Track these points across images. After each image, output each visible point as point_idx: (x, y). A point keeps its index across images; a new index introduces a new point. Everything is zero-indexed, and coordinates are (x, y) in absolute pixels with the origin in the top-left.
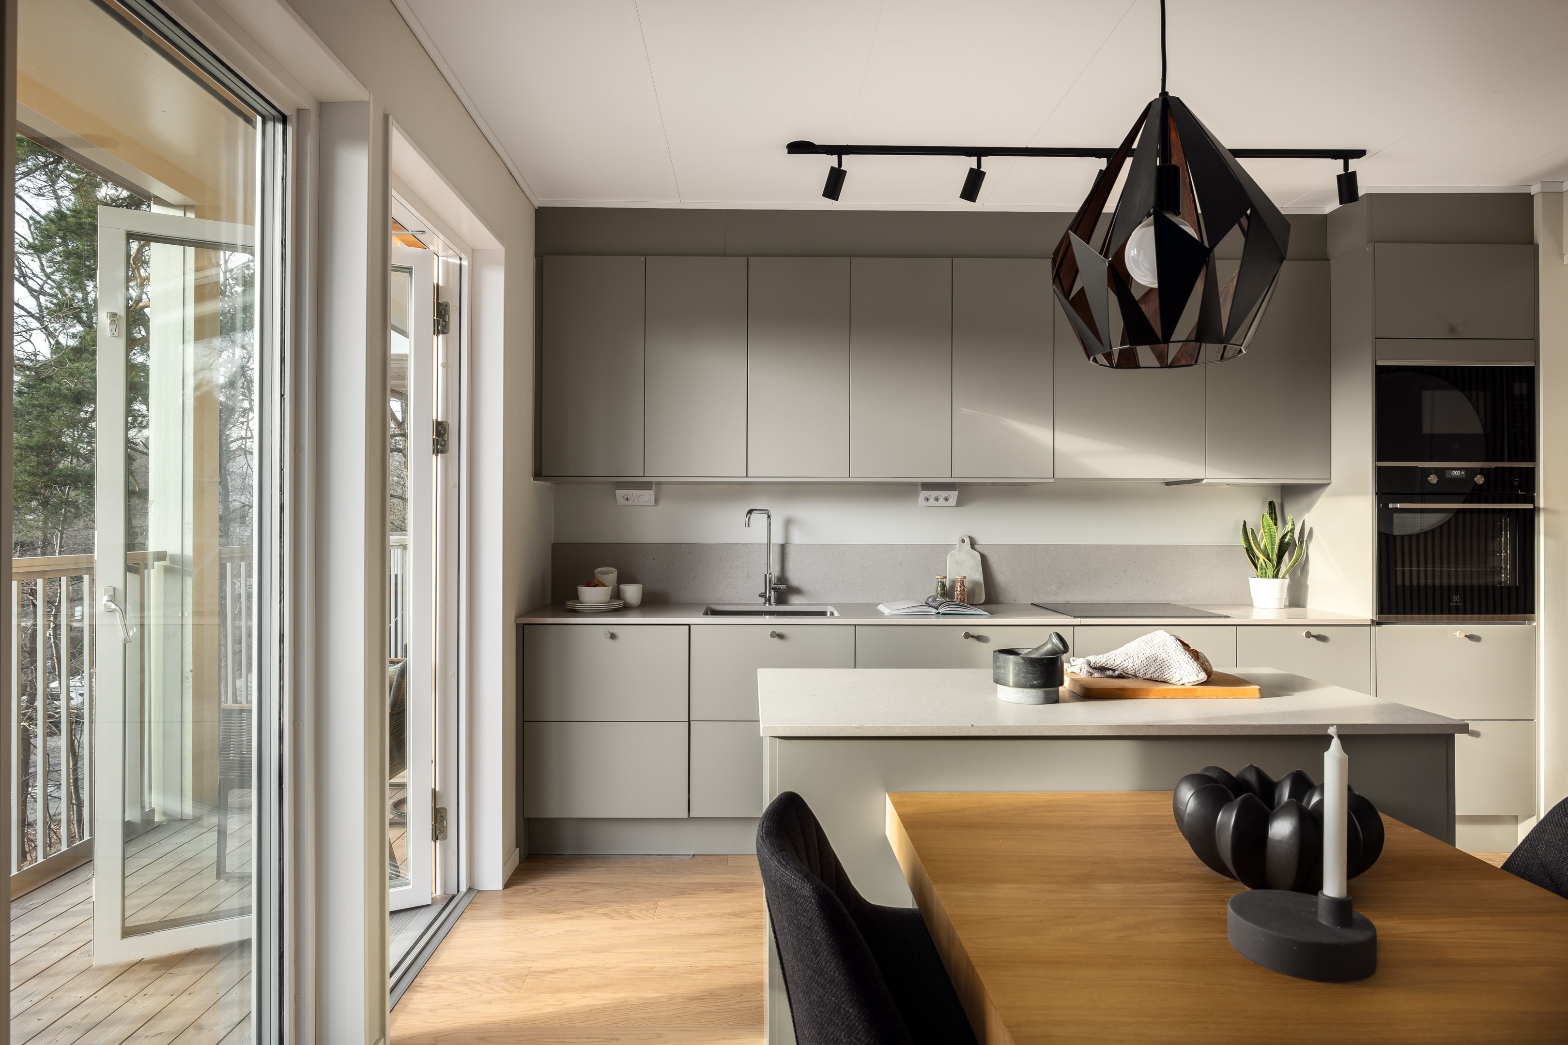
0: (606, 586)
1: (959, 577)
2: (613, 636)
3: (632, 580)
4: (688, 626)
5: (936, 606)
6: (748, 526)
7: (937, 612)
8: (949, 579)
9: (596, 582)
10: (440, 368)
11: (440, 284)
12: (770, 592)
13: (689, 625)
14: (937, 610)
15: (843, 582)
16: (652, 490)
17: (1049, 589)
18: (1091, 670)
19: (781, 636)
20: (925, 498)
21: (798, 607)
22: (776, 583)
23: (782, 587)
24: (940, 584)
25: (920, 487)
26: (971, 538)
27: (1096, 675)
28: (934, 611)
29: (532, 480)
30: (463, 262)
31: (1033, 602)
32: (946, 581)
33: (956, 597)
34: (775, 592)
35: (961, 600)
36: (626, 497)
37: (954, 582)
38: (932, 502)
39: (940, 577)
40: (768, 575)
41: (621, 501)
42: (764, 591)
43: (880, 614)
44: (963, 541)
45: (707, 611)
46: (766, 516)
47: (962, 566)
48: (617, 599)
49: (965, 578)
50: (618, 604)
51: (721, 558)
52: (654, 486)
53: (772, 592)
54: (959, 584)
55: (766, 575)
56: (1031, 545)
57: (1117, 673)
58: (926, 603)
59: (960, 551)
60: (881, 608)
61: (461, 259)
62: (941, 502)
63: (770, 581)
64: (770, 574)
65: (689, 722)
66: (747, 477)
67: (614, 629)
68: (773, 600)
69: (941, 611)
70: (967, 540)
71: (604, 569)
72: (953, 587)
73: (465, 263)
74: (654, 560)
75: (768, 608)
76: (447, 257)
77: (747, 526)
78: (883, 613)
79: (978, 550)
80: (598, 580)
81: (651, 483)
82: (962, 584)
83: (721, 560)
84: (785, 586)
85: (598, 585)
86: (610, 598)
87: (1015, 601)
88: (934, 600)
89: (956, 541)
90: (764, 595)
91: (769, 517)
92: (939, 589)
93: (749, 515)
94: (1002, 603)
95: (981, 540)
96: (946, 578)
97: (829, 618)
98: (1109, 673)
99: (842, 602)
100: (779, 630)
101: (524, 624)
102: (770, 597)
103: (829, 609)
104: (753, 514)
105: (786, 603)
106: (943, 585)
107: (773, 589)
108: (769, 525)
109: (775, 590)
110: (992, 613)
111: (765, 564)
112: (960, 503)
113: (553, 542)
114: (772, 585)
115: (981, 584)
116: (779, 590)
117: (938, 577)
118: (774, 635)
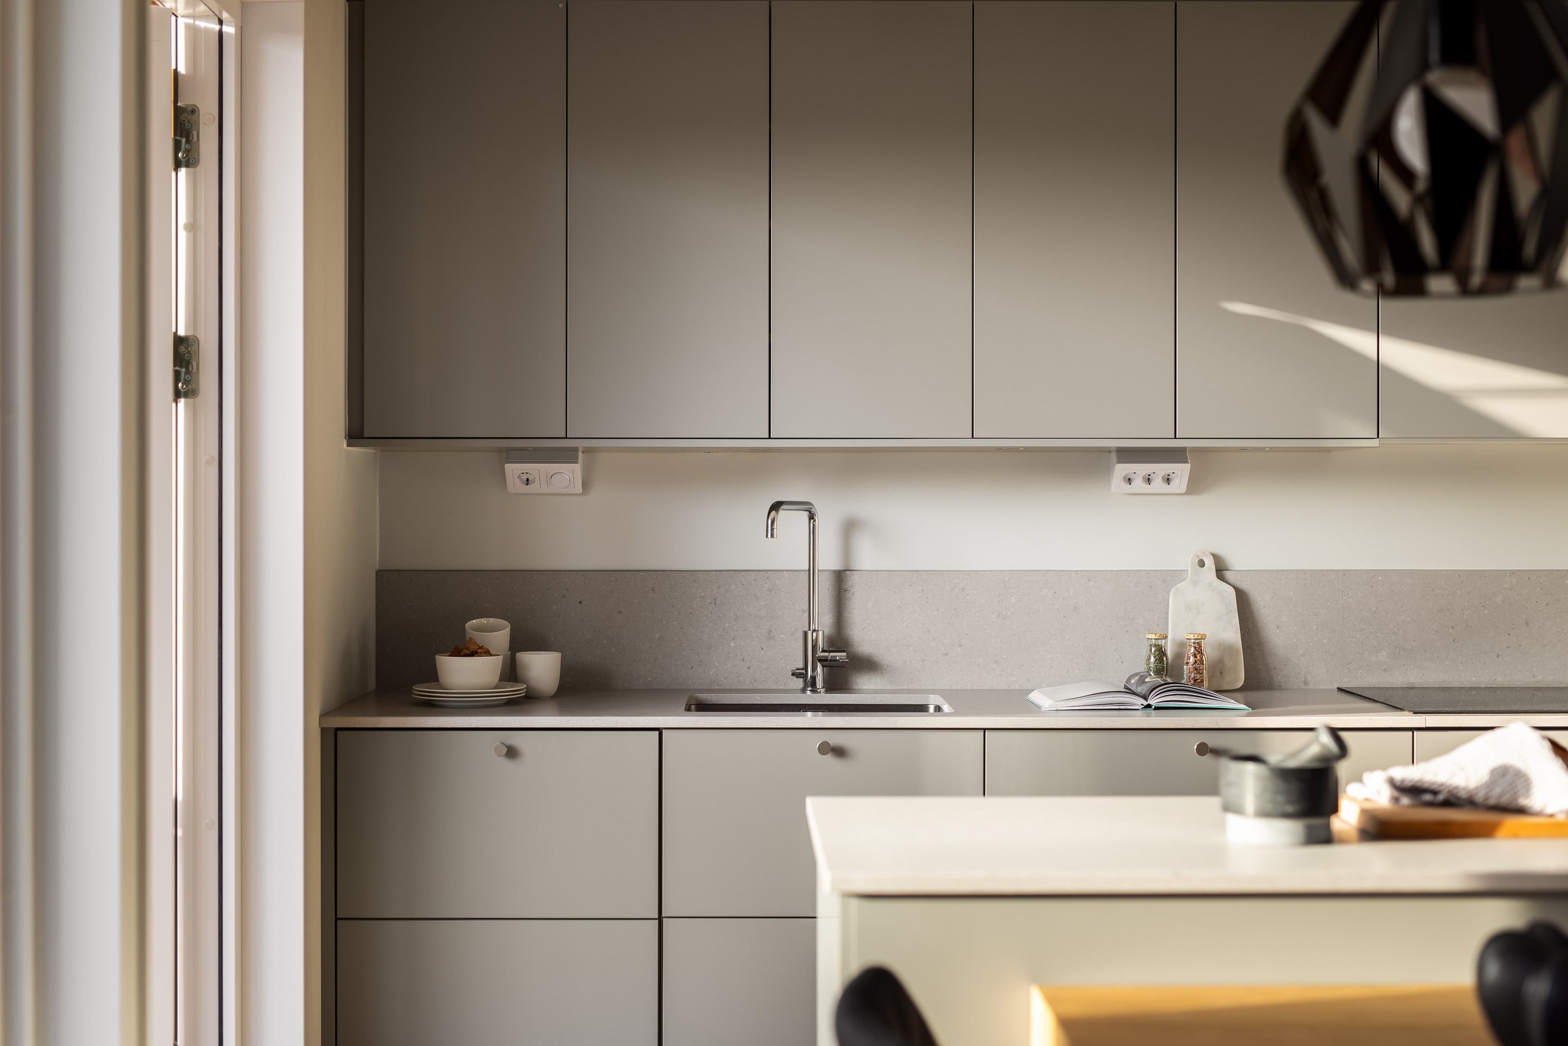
0: (491, 655)
1: (1192, 637)
2: (512, 753)
3: (539, 645)
4: (657, 733)
5: (1144, 692)
6: (772, 536)
7: (1145, 703)
8: (1174, 640)
9: (473, 648)
10: (182, 234)
11: (182, 70)
12: (814, 669)
13: (659, 730)
14: (1146, 700)
15: (960, 646)
16: (576, 462)
17: (1374, 659)
18: (1396, 794)
19: (839, 752)
20: (1124, 478)
21: (870, 696)
22: (825, 649)
23: (840, 656)
24: (1153, 649)
25: (1114, 455)
26: (1217, 559)
27: (1405, 801)
28: (1139, 702)
29: (345, 445)
30: (226, 29)
31: (1343, 686)
32: (1165, 643)
33: (1185, 677)
34: (823, 666)
35: (1195, 680)
36: (524, 477)
37: (1182, 645)
38: (1139, 484)
39: (1153, 636)
40: (810, 633)
41: (514, 483)
42: (801, 665)
43: (1033, 709)
44: (1202, 564)
45: (691, 705)
46: (806, 515)
47: (1199, 613)
48: (510, 681)
49: (1203, 637)
50: (516, 690)
51: (715, 599)
52: (580, 453)
53: (819, 665)
54: (1192, 650)
55: (806, 634)
56: (1338, 571)
57: (1441, 797)
58: (1126, 687)
59: (1195, 583)
60: (1036, 697)
61: (221, 22)
62: (1158, 484)
63: (814, 647)
64: (814, 631)
65: (660, 919)
66: (770, 438)
67: (515, 739)
68: (819, 683)
69: (1153, 701)
70: (1209, 562)
71: (484, 621)
72: (1179, 656)
73: (229, 30)
74: (580, 602)
75: (809, 698)
76: (194, 17)
77: (769, 536)
78: (1038, 707)
79: (1232, 582)
80: (475, 643)
81: (575, 450)
82: (1199, 650)
83: (715, 603)
84: (845, 654)
85: (477, 653)
86: (500, 680)
87: (1306, 683)
88: (1142, 681)
89: (1187, 563)
90: (801, 674)
91: (812, 517)
92: (1152, 659)
93: (773, 513)
94: (1279, 688)
95: (1237, 562)
96: (1166, 637)
97: (932, 715)
98: (1428, 797)
99: (959, 687)
100: (834, 739)
101: (337, 729)
102: (814, 679)
103: (933, 700)
104: (781, 513)
105: (843, 689)
106: (1161, 653)
107: (820, 661)
108: (812, 532)
109: (825, 663)
110: (1255, 707)
111: (804, 611)
112: (1194, 486)
113: (378, 567)
114: (820, 654)
115: (1237, 651)
116: (832, 663)
117: (1150, 636)
118: (826, 749)
